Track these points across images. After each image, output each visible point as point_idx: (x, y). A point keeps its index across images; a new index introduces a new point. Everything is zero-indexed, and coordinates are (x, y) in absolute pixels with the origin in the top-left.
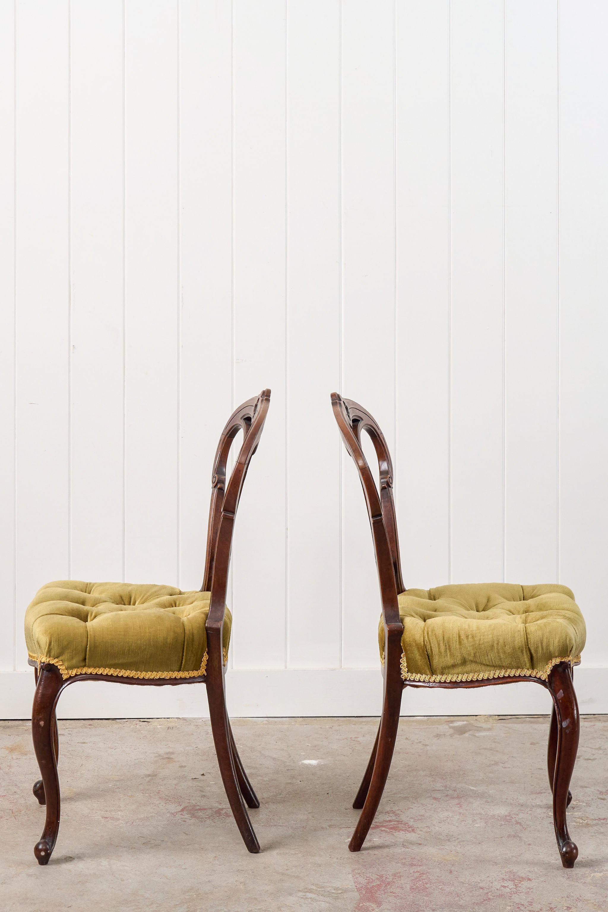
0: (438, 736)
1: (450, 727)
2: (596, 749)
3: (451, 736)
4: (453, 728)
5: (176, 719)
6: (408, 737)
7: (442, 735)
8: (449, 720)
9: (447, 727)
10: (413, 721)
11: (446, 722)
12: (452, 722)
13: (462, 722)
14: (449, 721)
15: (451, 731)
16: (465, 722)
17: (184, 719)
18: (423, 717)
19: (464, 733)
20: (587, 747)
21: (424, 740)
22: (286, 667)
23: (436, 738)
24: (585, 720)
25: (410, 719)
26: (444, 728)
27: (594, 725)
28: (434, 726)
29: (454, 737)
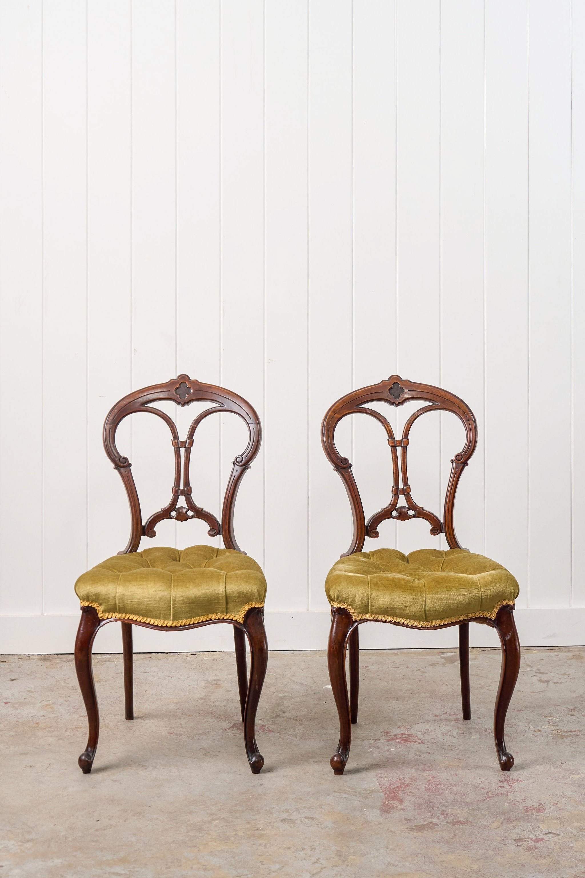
0: (433, 665)
1: (442, 658)
2: (562, 674)
3: (444, 664)
4: (445, 658)
5: (219, 653)
6: (408, 666)
7: (436, 664)
8: (440, 651)
9: (439, 657)
10: (411, 653)
11: (438, 653)
12: (443, 653)
13: (451, 653)
14: (440, 653)
15: (443, 661)
16: (453, 654)
17: (225, 652)
18: (419, 649)
19: (454, 662)
20: (554, 673)
21: (422, 668)
22: (308, 610)
23: (431, 667)
24: (550, 651)
25: (408, 651)
26: (437, 658)
27: (558, 655)
28: (429, 657)
29: (446, 666)
